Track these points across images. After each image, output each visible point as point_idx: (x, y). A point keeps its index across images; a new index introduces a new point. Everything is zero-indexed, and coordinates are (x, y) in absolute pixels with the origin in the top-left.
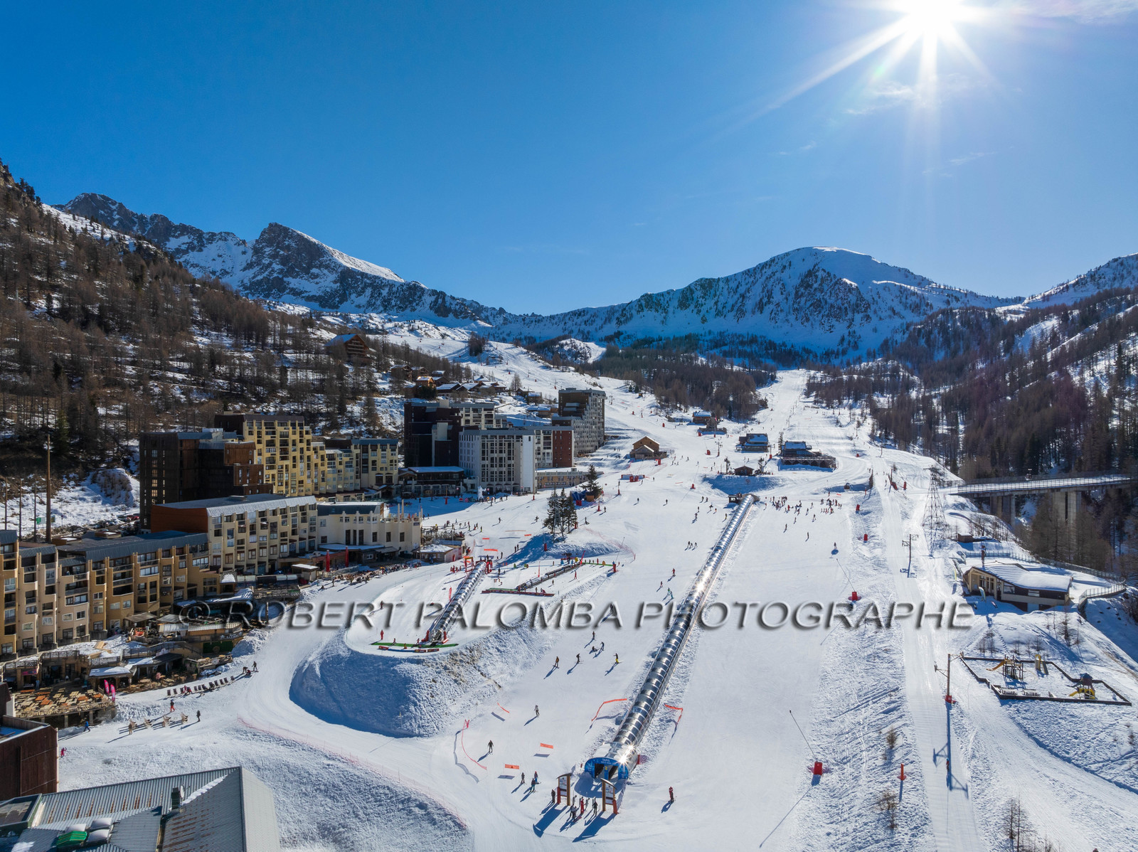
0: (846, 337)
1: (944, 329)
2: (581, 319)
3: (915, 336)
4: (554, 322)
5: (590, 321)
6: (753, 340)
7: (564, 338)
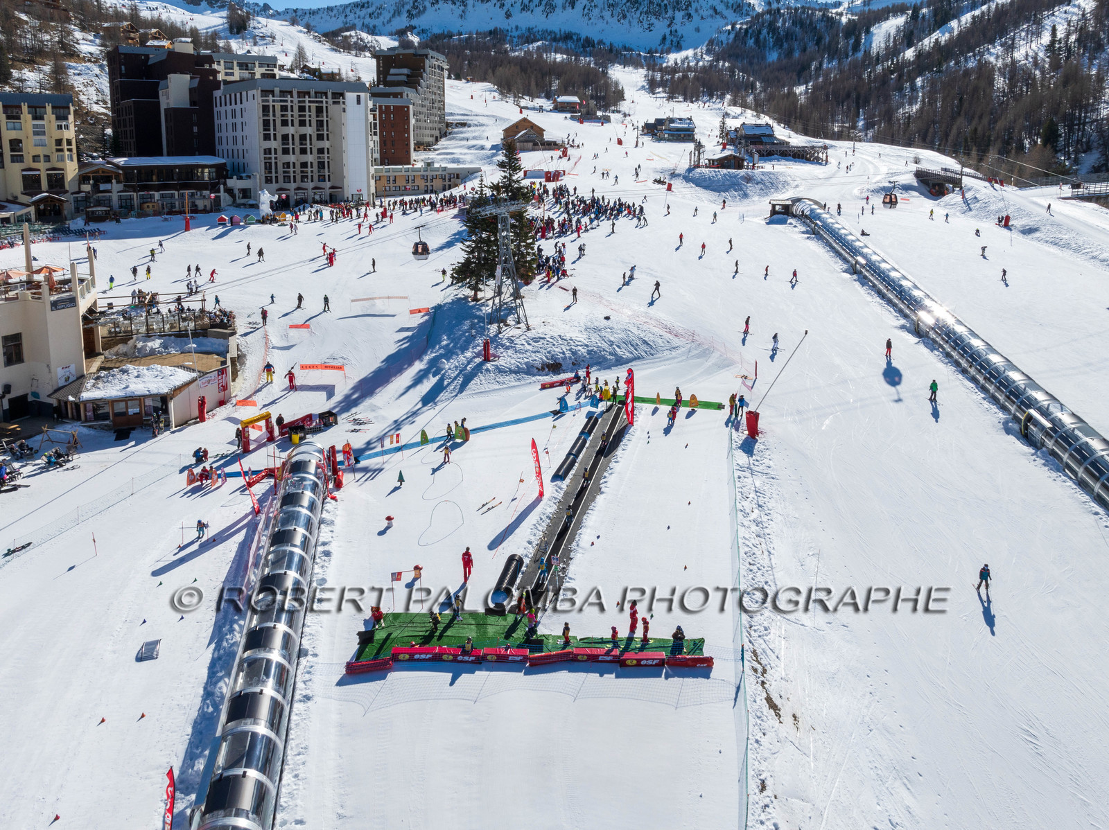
0: (668, 36)
1: (772, 28)
2: (364, 11)
3: (741, 36)
4: (333, 14)
5: (376, 14)
6: (568, 37)
7: (348, 30)
